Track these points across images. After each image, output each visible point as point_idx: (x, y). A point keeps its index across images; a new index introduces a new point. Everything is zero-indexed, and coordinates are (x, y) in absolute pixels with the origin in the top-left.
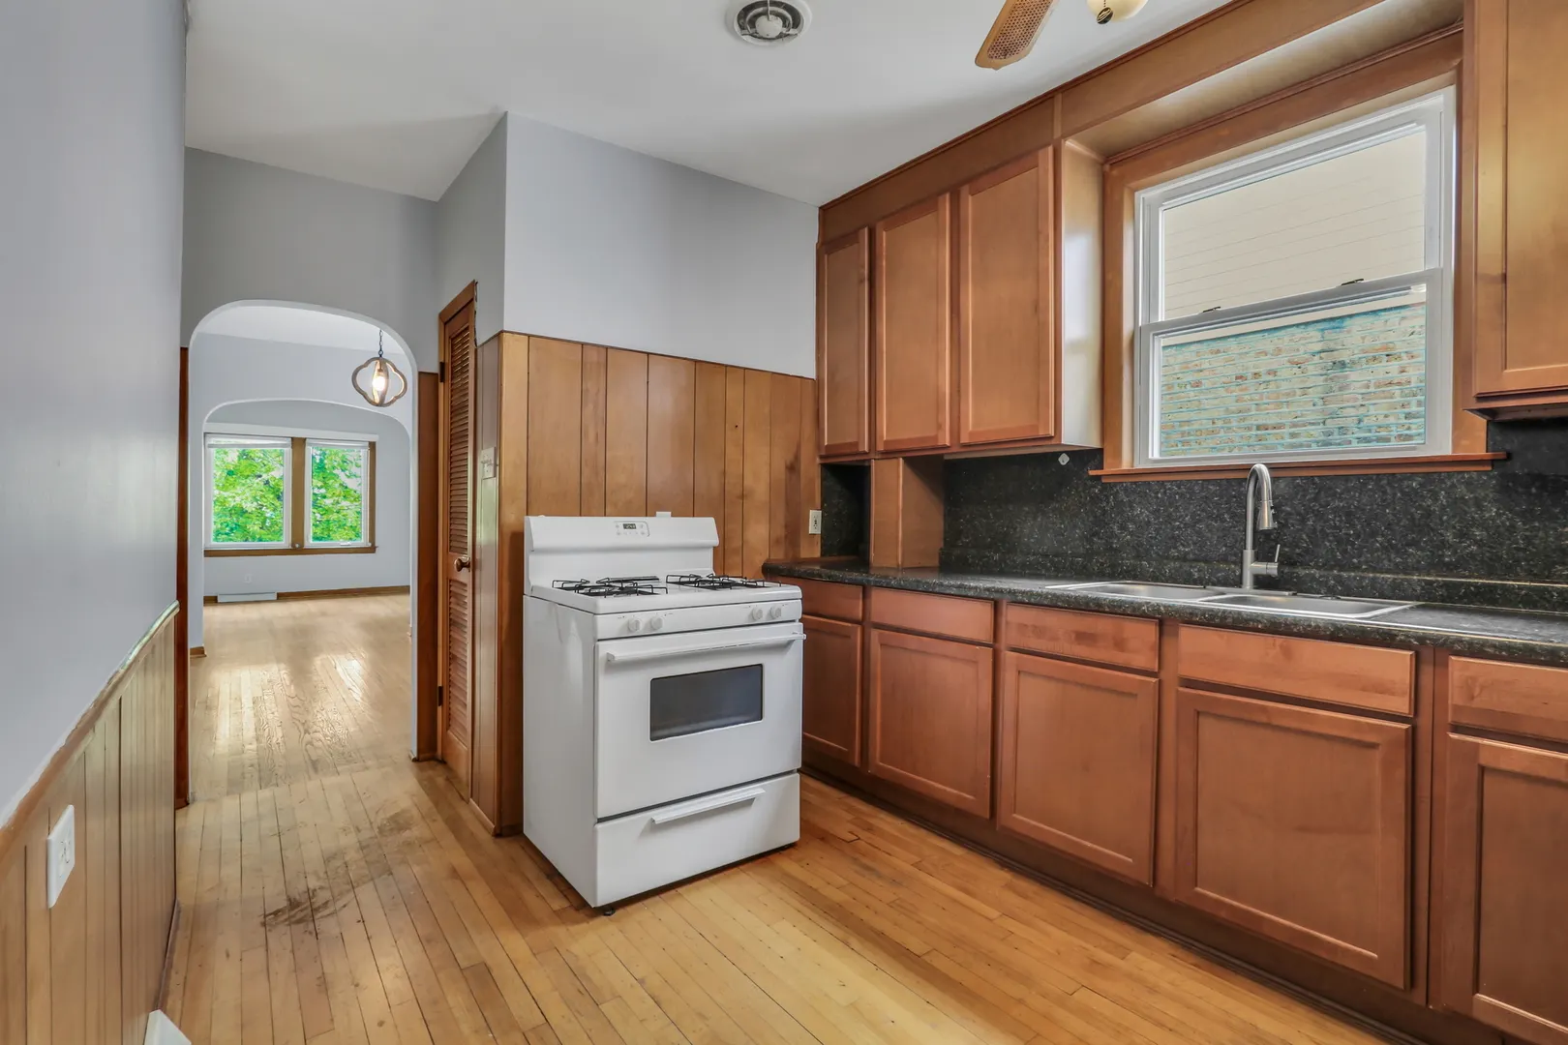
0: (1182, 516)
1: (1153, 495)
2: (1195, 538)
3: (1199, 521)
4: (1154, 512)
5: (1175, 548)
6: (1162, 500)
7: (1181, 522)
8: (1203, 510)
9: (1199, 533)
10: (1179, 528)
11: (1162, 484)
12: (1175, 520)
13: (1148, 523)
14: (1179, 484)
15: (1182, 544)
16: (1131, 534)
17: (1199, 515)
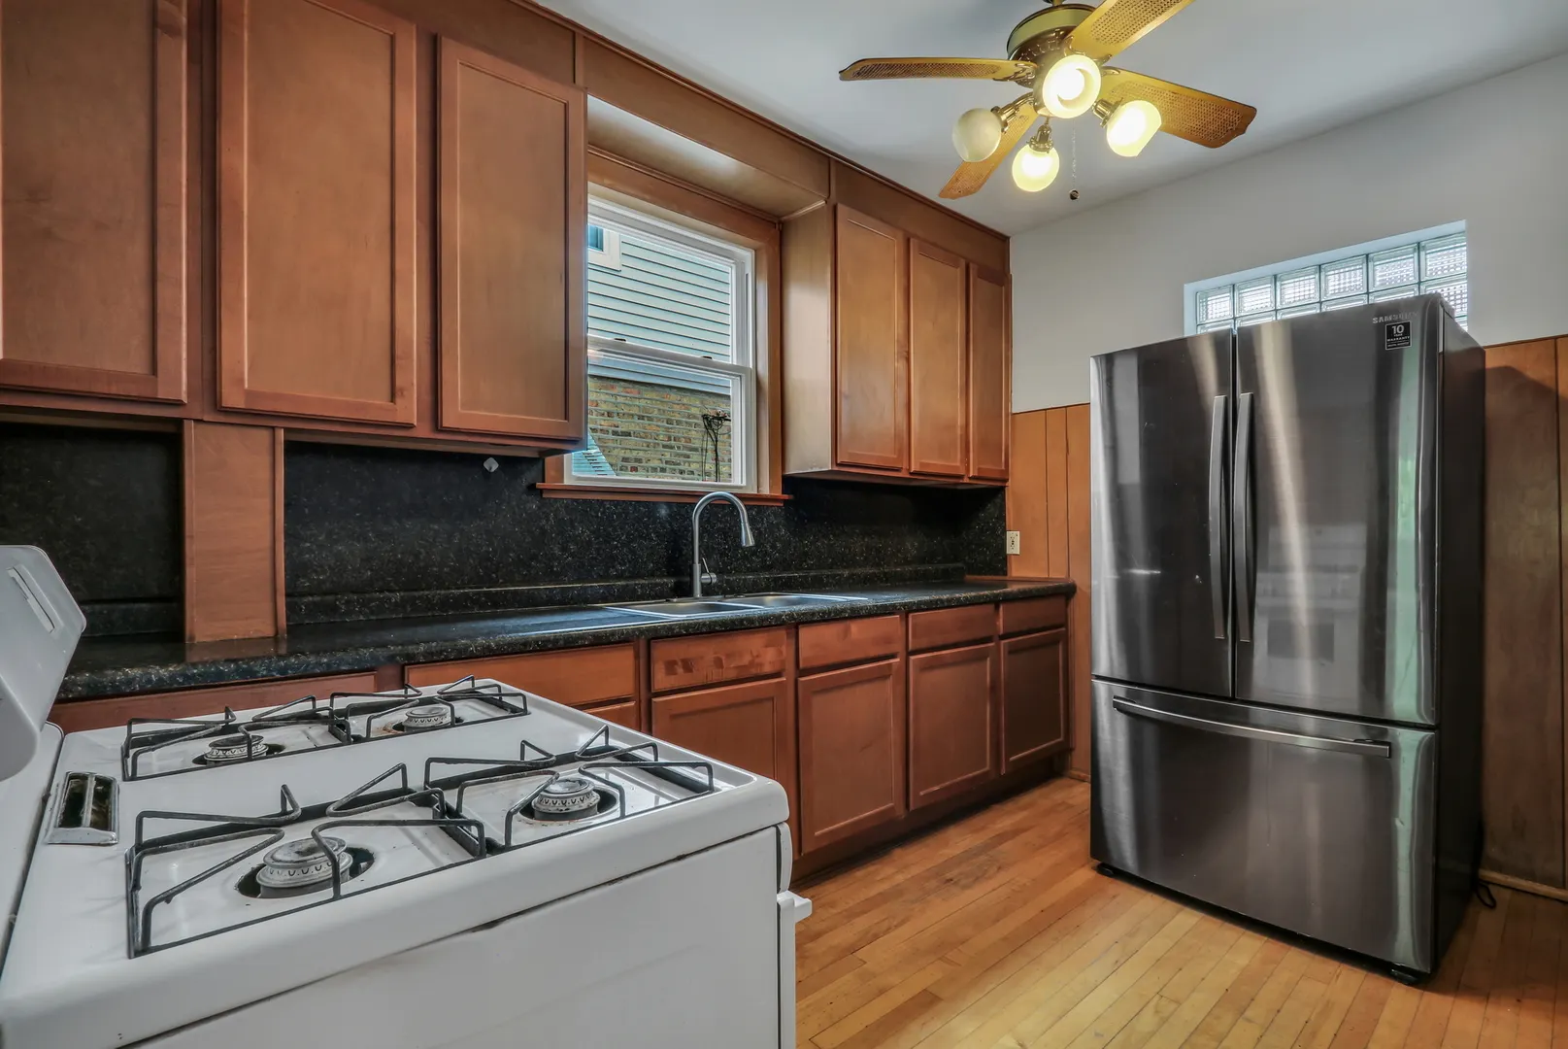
0: (619, 535)
1: (593, 514)
2: (630, 556)
3: (632, 541)
4: (593, 532)
5: (613, 567)
6: (602, 518)
7: (618, 542)
8: (636, 530)
9: (633, 552)
10: (616, 547)
11: (601, 503)
12: (614, 540)
13: (589, 543)
14: (617, 503)
15: (620, 563)
16: (572, 555)
17: (632, 534)
